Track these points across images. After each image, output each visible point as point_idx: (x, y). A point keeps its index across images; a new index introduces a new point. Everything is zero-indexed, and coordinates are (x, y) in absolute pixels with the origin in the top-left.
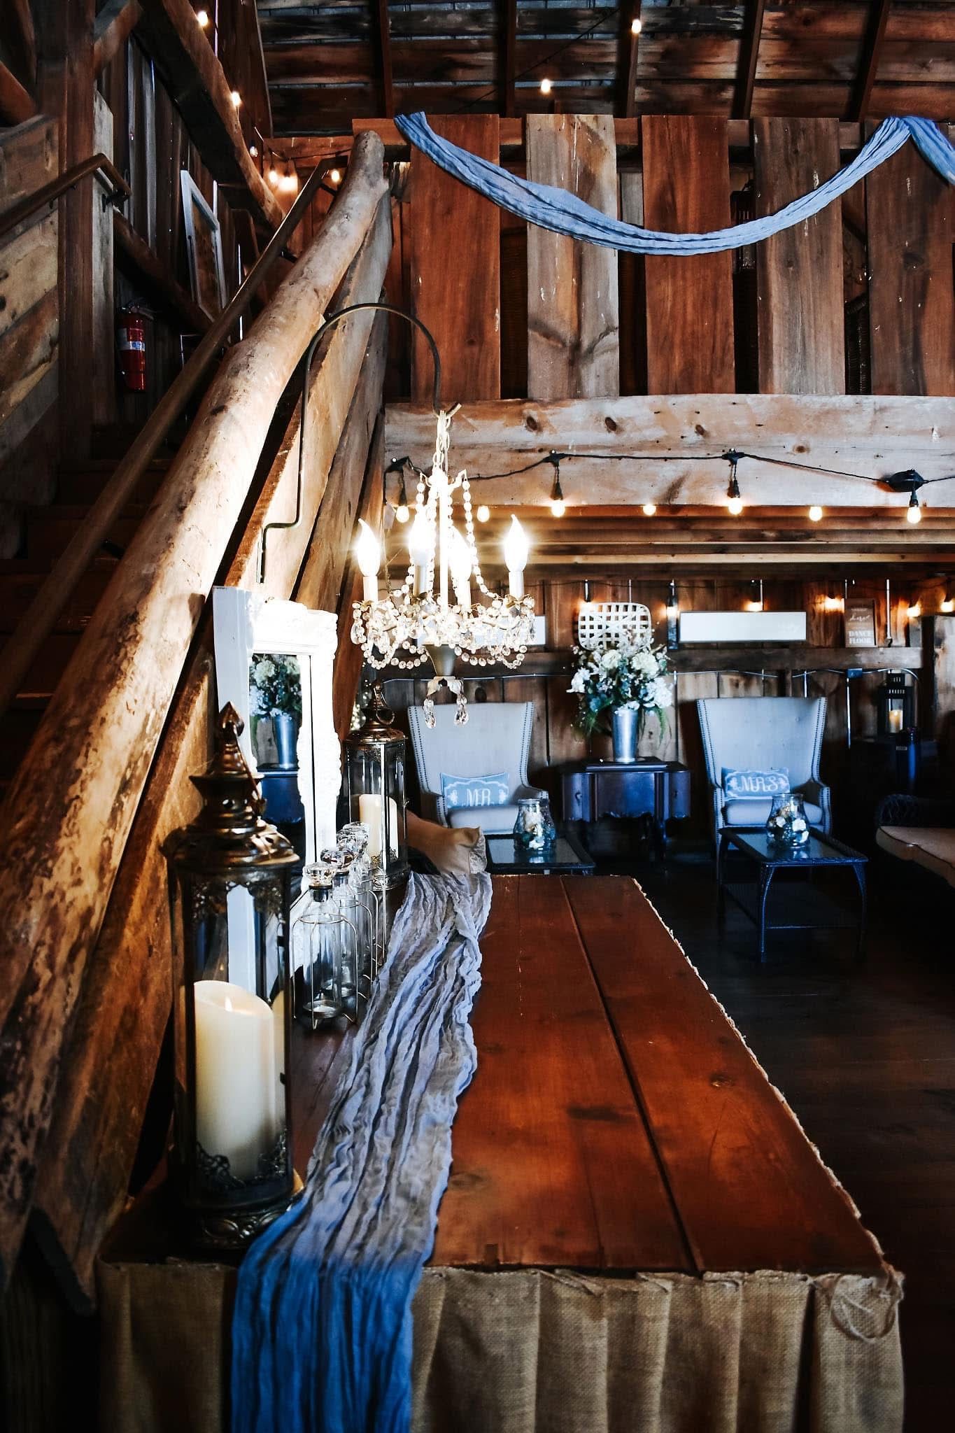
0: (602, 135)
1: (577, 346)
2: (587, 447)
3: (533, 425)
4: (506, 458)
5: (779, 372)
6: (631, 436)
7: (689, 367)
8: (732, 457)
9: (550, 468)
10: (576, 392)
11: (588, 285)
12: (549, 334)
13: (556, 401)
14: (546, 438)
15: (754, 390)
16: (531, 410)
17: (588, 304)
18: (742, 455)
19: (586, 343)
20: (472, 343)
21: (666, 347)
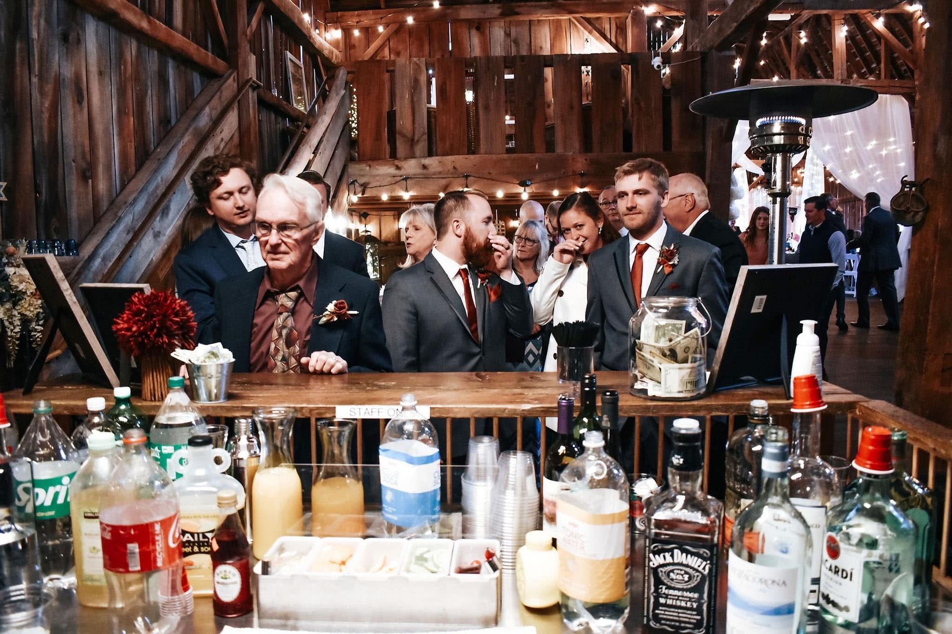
0: (421, 65)
1: (413, 140)
2: (415, 175)
3: (398, 168)
4: (389, 179)
5: (483, 147)
6: (431, 170)
7: (452, 145)
8: (467, 177)
9: (404, 182)
10: (413, 156)
11: (417, 118)
12: (403, 136)
13: (406, 159)
14: (402, 172)
15: (474, 153)
16: (396, 162)
17: (416, 126)
18: (469, 176)
19: (416, 138)
20: (377, 140)
21: (443, 139)
